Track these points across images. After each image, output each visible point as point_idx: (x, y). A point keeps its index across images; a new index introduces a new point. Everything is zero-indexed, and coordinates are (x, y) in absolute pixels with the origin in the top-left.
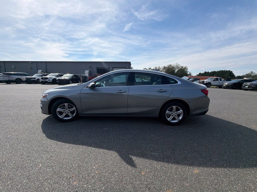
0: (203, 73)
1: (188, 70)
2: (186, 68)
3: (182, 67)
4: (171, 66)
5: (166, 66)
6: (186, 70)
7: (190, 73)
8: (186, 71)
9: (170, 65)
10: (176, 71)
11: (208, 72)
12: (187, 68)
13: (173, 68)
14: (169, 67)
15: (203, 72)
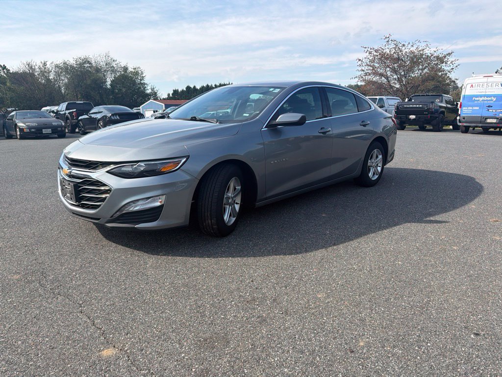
0: (183, 91)
1: (146, 81)
2: (140, 72)
3: (125, 69)
4: (89, 63)
5: (72, 62)
6: (141, 80)
7: (152, 89)
8: (141, 83)
9: (86, 61)
10: (109, 83)
11: (195, 87)
12: (142, 73)
13: (98, 70)
14: (81, 65)
15: (181, 88)
